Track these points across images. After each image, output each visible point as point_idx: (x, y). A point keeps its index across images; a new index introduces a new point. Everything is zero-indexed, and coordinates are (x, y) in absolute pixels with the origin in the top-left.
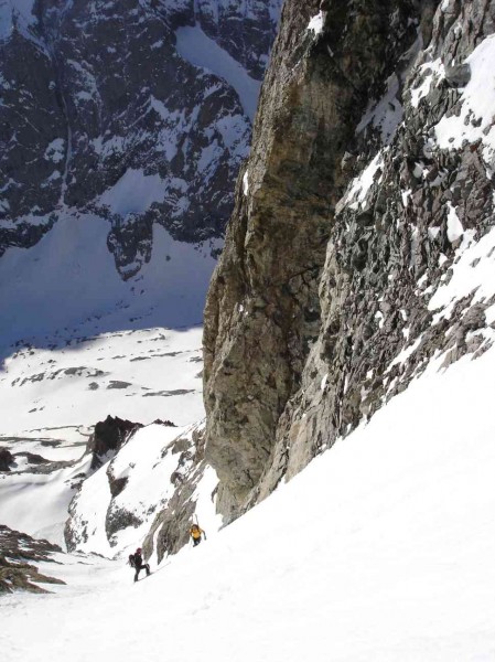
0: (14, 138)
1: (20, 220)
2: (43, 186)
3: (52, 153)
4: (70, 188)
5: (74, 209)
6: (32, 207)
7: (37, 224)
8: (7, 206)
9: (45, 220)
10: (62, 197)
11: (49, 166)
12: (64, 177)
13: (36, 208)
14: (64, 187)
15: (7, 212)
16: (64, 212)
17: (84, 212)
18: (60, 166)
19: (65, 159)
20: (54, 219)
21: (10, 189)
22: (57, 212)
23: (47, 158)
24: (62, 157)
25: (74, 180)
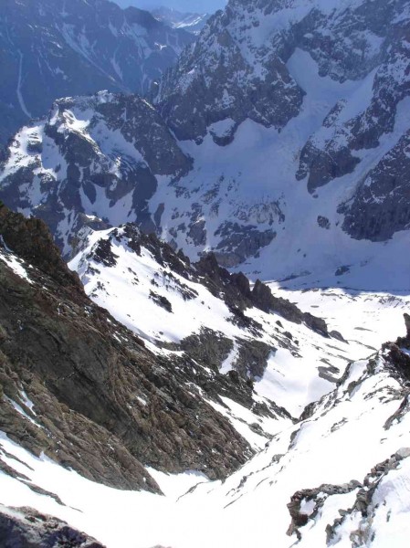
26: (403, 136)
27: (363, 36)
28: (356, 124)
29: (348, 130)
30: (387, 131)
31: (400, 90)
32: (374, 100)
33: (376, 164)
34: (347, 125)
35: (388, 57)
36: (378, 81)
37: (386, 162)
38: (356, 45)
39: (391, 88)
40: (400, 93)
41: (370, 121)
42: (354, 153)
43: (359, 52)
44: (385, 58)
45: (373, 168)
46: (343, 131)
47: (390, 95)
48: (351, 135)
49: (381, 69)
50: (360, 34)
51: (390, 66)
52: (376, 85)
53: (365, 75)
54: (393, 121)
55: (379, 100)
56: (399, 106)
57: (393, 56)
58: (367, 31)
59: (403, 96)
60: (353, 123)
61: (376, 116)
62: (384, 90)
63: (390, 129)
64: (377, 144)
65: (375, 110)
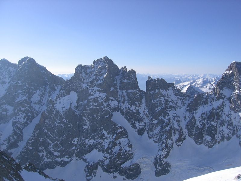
0: (65, 136)
1: (62, 159)
2: (70, 150)
3: (74, 141)
4: (77, 152)
5: (77, 158)
6: (66, 155)
7: (66, 161)
8: (59, 154)
9: (68, 160)
10: (75, 154)
11: (73, 145)
12: (76, 148)
13: (67, 156)
14: (76, 151)
15: (59, 156)
16: (74, 158)
17: (80, 159)
18: (76, 145)
19: (77, 144)
20: (71, 160)
21: (61, 150)
22: (72, 158)
23: (72, 142)
24: (76, 143)
25: (79, 150)
26: (27, 142)
27: (5, 107)
28: (8, 140)
29: (6, 143)
30: (21, 141)
31: (23, 125)
32: (14, 130)
33: (19, 153)
34: (5, 141)
35: (16, 114)
36: (14, 123)
37: (23, 152)
38: (3, 110)
39: (19, 125)
40: (23, 126)
41: (13, 138)
42: (9, 151)
43: (5, 113)
44: (15, 114)
45: (18, 155)
46: (4, 143)
47: (20, 127)
48: (7, 144)
49: (14, 118)
50: (4, 106)
51: (18, 117)
52: (13, 125)
53: (9, 121)
54: (22, 136)
55: (16, 130)
56: (23, 131)
57: (18, 113)
58: (7, 105)
59: (24, 127)
60: (7, 140)
61: (15, 136)
62: (17, 126)
63: (22, 140)
64: (18, 146)
65: (15, 133)
